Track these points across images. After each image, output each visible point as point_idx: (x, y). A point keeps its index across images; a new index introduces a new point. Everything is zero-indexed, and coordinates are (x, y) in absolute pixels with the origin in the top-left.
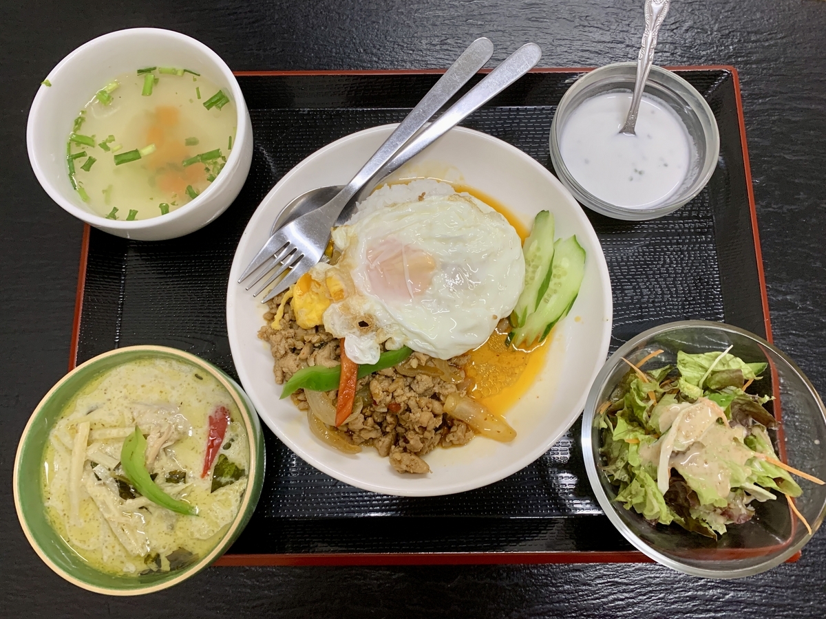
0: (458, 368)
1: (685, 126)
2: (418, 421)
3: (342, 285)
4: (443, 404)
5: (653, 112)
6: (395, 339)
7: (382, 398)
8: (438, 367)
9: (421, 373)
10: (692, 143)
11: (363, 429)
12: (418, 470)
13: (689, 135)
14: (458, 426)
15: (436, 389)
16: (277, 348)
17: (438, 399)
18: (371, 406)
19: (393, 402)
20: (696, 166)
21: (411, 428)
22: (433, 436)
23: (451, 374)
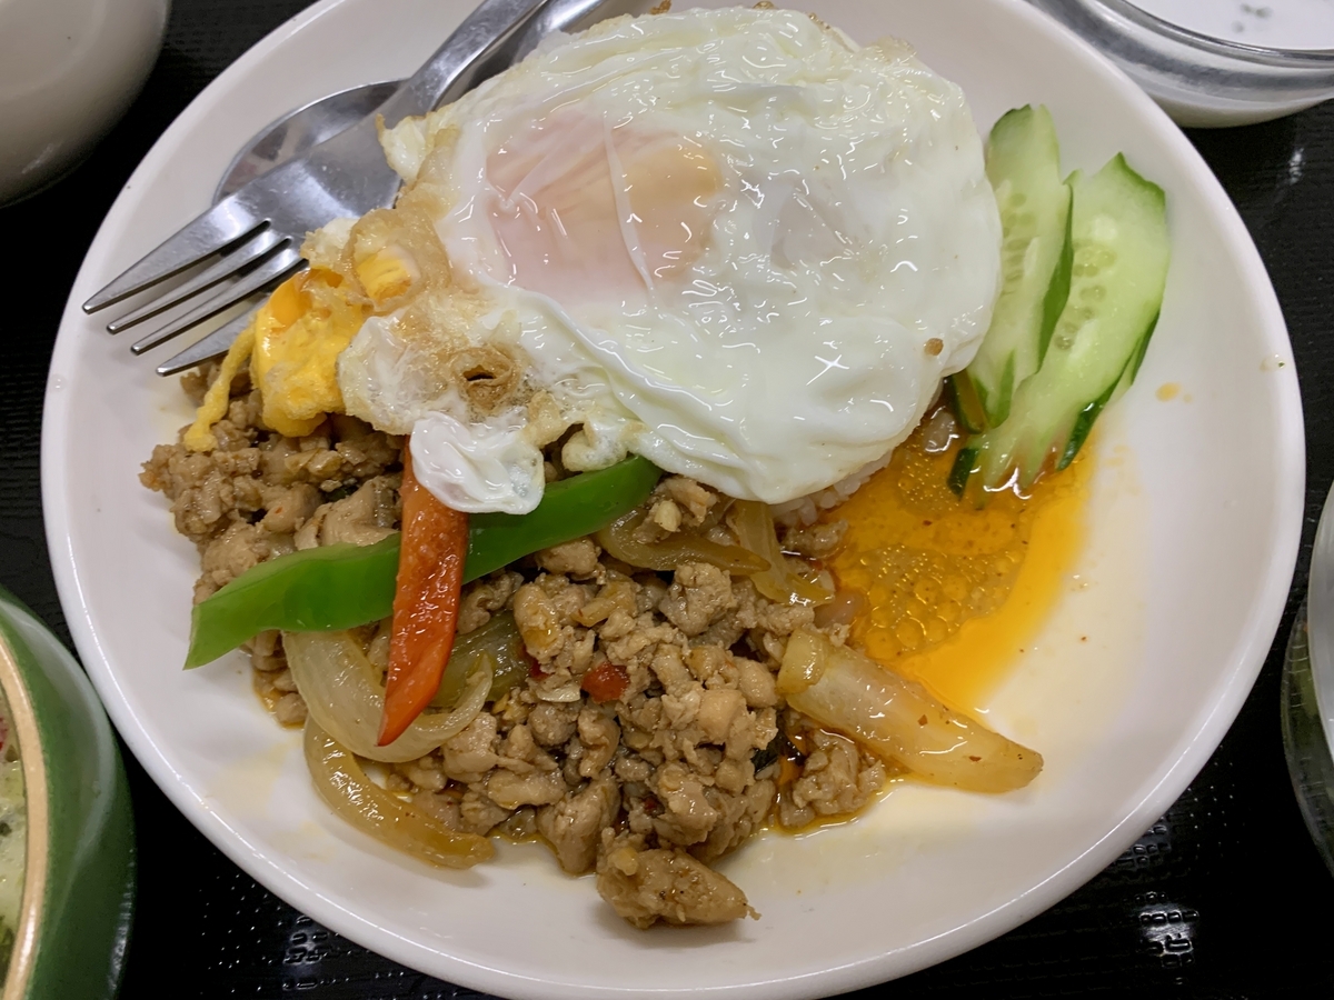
0: (811, 564)
2: (695, 720)
3: (407, 269)
4: (775, 672)
6: (596, 426)
7: (558, 644)
8: (747, 545)
9: (691, 559)
11: (496, 768)
12: (705, 910)
14: (829, 751)
15: (748, 618)
16: (192, 500)
17: (759, 655)
18: (524, 687)
19: (600, 661)
21: (670, 752)
22: (750, 781)
23: (789, 578)
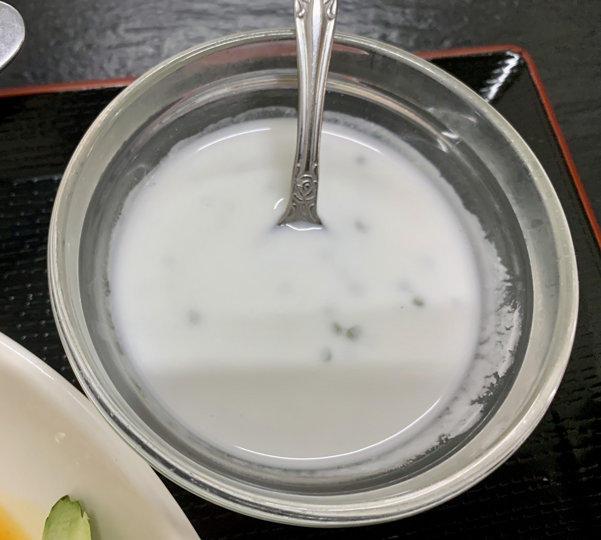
1: (450, 189)
5: (361, 160)
10: (479, 232)
13: (467, 214)
20: (507, 302)
